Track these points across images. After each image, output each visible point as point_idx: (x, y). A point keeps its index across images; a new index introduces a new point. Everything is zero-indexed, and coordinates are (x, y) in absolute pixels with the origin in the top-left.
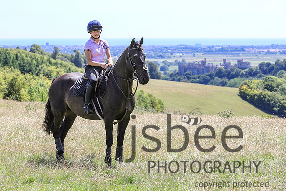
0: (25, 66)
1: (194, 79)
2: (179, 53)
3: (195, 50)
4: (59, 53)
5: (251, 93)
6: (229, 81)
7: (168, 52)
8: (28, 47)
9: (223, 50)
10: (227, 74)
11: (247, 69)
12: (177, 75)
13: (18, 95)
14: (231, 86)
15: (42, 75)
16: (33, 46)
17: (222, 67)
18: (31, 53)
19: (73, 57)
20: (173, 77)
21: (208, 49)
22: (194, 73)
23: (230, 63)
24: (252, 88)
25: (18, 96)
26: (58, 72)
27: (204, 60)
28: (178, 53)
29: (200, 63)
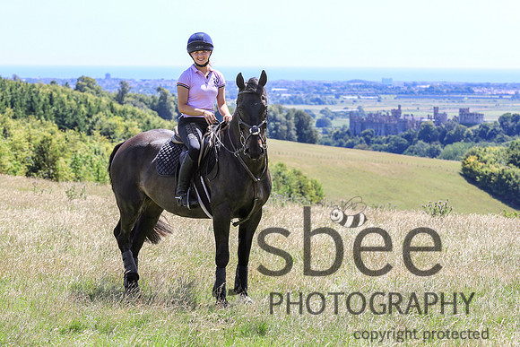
0: (66, 116)
1: (379, 143)
2: (352, 95)
3: (381, 89)
4: (129, 93)
5: (484, 170)
6: (443, 148)
7: (331, 93)
8: (72, 80)
9: (433, 91)
10: (439, 134)
11: (477, 127)
12: (347, 136)
13: (53, 169)
14: (448, 158)
15: (97, 133)
16: (82, 79)
17: (431, 122)
18: (77, 93)
19: (154, 101)
20: (340, 139)
21: (406, 88)
22: (378, 133)
23: (445, 114)
24: (485, 162)
25: (52, 171)
26: (127, 129)
27: (397, 108)
28: (349, 94)
29: (390, 114)
